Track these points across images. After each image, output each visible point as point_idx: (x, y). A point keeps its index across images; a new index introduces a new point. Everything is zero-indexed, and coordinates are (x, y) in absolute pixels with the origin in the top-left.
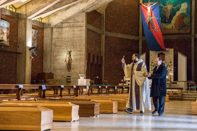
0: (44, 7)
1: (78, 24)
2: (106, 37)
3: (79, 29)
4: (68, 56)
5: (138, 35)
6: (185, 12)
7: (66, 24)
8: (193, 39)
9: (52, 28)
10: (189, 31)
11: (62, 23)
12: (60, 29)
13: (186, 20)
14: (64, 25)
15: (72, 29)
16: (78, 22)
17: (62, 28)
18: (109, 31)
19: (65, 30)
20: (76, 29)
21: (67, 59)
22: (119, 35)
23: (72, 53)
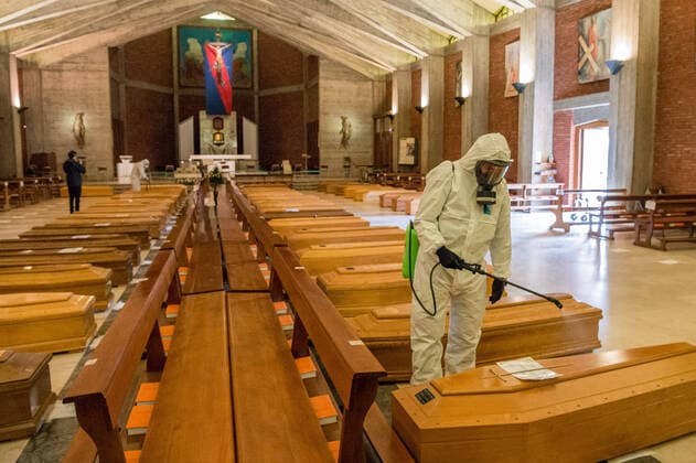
0: (49, 37)
1: (95, 66)
2: (126, 88)
3: (97, 75)
4: (78, 122)
5: (171, 85)
6: (243, 56)
7: (69, 65)
8: (256, 97)
9: (40, 71)
10: (249, 86)
11: (61, 62)
12: (57, 74)
13: (246, 69)
14: (65, 66)
15: (83, 74)
16: (93, 63)
17: (60, 71)
18: (131, 78)
19: (66, 75)
20: (89, 75)
21: (77, 128)
22: (145, 86)
23: (84, 118)
